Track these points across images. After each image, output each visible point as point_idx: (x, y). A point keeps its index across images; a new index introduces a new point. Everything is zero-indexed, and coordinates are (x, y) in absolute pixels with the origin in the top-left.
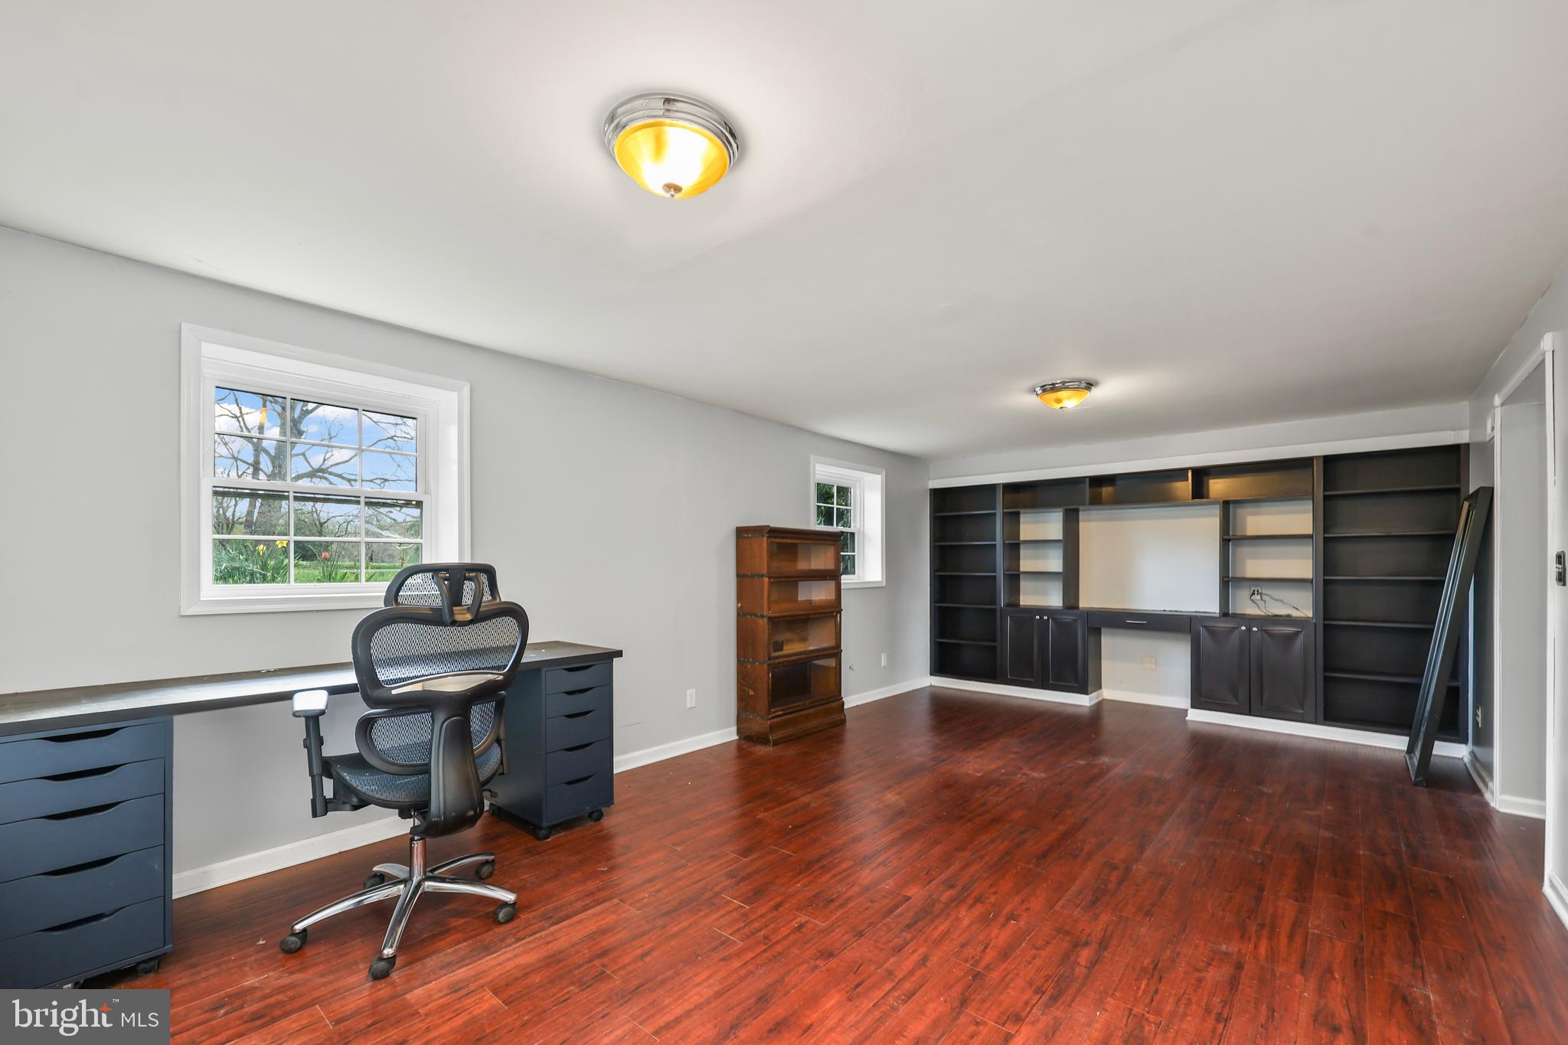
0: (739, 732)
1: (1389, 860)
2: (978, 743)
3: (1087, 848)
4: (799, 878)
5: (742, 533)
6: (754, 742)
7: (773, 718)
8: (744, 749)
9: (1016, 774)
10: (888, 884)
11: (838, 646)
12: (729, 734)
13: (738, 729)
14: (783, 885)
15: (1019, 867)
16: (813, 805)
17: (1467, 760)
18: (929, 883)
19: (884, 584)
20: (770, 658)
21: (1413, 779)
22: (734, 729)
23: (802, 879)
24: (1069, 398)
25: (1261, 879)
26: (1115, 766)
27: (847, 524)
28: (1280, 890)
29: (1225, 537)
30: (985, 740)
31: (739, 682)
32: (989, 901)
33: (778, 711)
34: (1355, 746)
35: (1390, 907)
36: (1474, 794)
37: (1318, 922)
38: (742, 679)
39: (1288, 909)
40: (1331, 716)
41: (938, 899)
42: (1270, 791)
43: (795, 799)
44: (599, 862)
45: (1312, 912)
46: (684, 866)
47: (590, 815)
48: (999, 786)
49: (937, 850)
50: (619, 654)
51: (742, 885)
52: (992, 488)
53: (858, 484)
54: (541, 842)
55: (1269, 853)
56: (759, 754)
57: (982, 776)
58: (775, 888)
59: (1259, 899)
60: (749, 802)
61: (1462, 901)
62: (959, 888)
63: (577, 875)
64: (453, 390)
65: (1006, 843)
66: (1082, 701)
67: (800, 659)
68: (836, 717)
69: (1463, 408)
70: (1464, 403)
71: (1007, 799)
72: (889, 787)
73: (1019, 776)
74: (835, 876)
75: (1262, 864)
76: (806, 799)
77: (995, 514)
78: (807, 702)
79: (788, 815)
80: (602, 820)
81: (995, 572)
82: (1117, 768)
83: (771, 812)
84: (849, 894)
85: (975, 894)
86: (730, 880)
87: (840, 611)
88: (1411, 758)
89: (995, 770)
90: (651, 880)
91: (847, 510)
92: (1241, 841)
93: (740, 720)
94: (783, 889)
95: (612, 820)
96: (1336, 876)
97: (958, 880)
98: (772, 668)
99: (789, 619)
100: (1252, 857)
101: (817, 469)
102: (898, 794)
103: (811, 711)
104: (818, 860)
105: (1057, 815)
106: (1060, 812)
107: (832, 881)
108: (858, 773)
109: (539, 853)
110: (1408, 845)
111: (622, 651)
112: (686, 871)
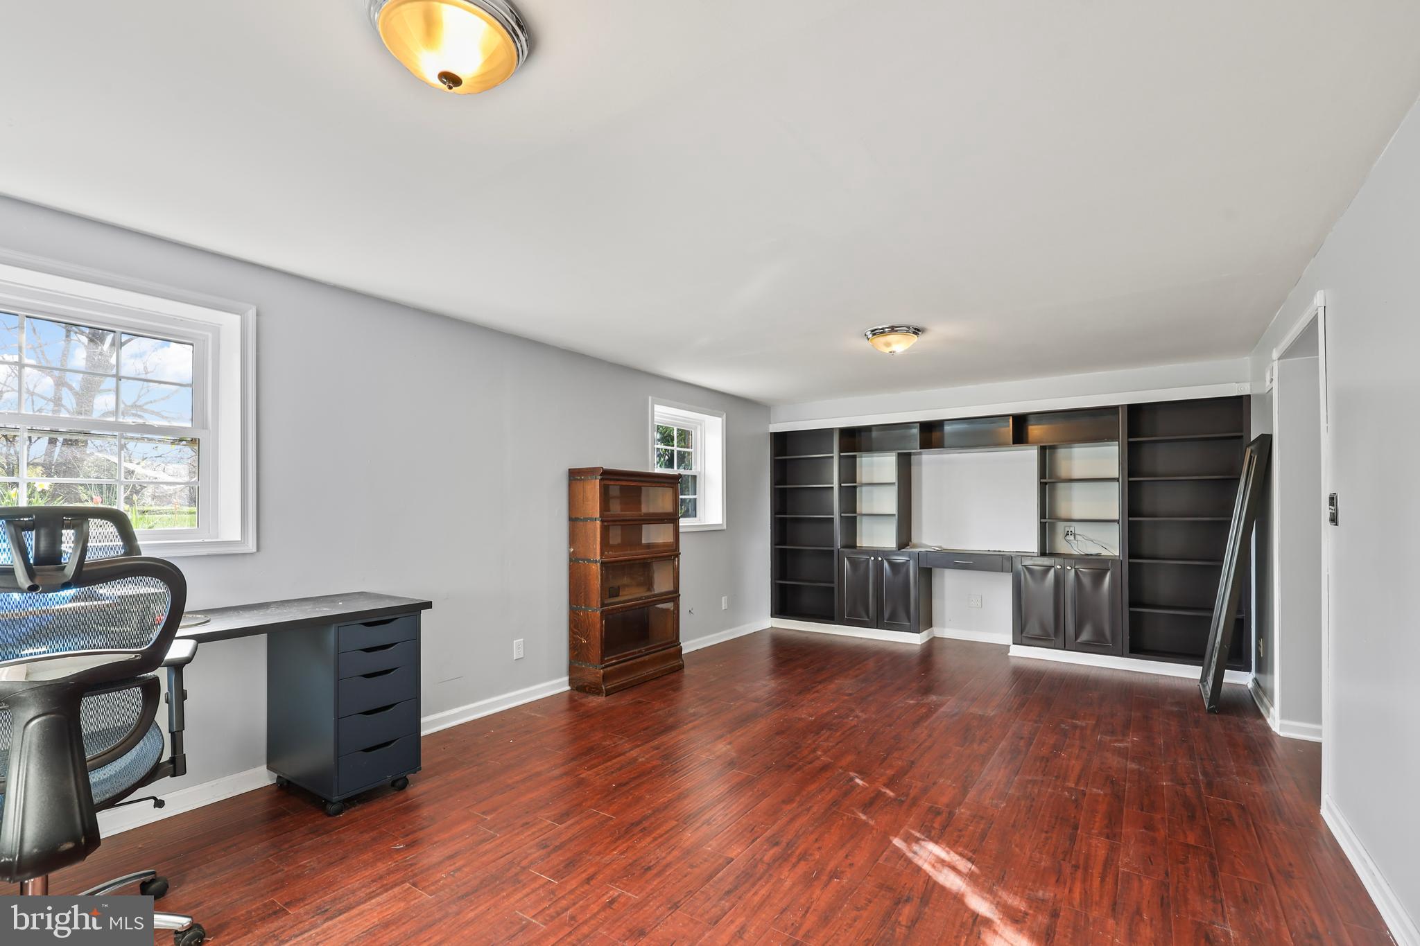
0: (571, 682)
1: (1189, 791)
2: (814, 685)
3: (913, 793)
4: (617, 844)
5: (575, 475)
6: (587, 693)
7: (606, 667)
8: (576, 701)
9: (848, 716)
10: (710, 846)
11: (676, 590)
12: (560, 685)
13: (570, 680)
14: (599, 853)
15: (845, 818)
16: (640, 760)
17: (1250, 685)
18: (753, 841)
19: (725, 527)
20: (603, 605)
21: (1207, 707)
22: (566, 679)
23: (618, 847)
24: (898, 342)
25: (1075, 817)
26: (941, 705)
27: (688, 467)
28: (1093, 828)
29: (1042, 480)
30: (820, 682)
31: (571, 629)
32: (813, 858)
33: (612, 659)
34: (1156, 677)
35: (1191, 840)
36: (1258, 719)
37: (1128, 859)
38: (575, 627)
39: (1100, 848)
40: (1137, 649)
41: (761, 859)
42: (1084, 724)
43: (623, 754)
44: (396, 839)
45: (1122, 849)
46: (493, 837)
47: (393, 784)
48: (830, 729)
49: (765, 804)
50: (428, 605)
51: (553, 856)
52: (829, 432)
53: (699, 427)
54: (330, 818)
55: (1082, 789)
56: (590, 705)
57: (815, 720)
58: (588, 858)
59: (1073, 839)
60: (573, 759)
61: (1253, 829)
62: (784, 844)
63: (367, 856)
64: (237, 314)
65: (835, 791)
66: (913, 640)
67: (636, 605)
68: (673, 663)
69: (1246, 362)
70: (1246, 358)
71: (837, 744)
72: (721, 737)
73: (851, 718)
74: (655, 839)
75: (1076, 800)
76: (634, 753)
77: (833, 457)
78: (643, 649)
79: (613, 772)
80: (406, 789)
81: (833, 515)
82: (945, 706)
83: (595, 770)
84: (669, 858)
85: (798, 852)
86: (542, 851)
87: (678, 555)
88: (1204, 686)
89: (828, 713)
90: (451, 857)
91: (689, 453)
92: (1057, 777)
93: (572, 670)
94: (598, 858)
95: (419, 788)
96: (1142, 810)
97: (782, 836)
98: (604, 615)
99: (623, 563)
100: (1066, 793)
101: (655, 410)
102: (730, 743)
103: (647, 657)
104: (639, 823)
105: (885, 759)
106: (888, 755)
107: (652, 845)
108: (690, 722)
109: (327, 832)
110: (1205, 774)
111: (431, 602)
112: (493, 844)
